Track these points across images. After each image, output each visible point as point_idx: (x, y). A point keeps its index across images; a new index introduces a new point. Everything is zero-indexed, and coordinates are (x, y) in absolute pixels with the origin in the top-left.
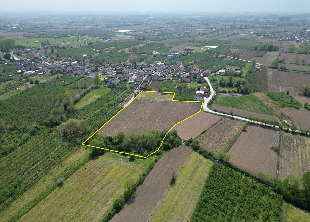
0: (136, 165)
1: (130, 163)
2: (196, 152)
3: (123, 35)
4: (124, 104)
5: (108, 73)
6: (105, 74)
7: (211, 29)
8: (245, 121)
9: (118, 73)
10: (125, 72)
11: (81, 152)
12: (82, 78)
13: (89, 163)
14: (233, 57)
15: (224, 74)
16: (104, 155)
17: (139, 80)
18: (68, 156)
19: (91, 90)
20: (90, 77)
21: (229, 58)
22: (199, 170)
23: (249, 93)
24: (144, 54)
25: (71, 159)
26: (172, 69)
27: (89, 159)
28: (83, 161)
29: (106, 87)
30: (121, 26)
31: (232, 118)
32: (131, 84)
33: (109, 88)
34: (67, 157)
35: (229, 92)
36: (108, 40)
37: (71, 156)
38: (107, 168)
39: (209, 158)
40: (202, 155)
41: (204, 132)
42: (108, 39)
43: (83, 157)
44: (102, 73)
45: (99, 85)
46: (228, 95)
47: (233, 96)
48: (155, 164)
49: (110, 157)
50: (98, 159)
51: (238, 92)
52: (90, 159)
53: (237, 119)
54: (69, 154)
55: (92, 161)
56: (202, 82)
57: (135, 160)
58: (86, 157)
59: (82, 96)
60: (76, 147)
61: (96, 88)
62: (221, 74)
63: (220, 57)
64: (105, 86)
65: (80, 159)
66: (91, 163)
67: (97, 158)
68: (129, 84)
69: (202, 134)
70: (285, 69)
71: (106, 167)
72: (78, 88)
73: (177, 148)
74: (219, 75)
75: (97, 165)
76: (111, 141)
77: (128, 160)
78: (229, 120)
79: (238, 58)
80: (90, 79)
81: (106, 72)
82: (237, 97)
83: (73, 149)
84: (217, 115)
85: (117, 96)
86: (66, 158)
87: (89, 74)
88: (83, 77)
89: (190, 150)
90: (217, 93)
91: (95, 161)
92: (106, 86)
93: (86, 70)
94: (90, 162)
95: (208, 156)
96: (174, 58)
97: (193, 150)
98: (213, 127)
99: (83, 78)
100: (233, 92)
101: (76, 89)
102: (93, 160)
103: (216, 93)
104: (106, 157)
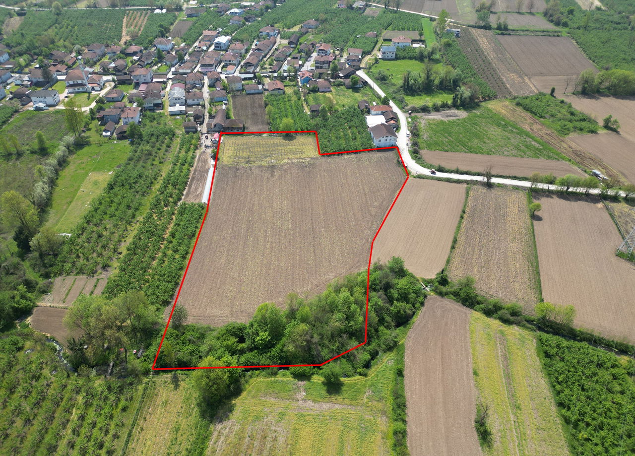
0: (353, 402)
1: (333, 399)
2: (473, 311)
4: (196, 189)
5: (90, 86)
6: (81, 89)
8: (518, 186)
9: (119, 84)
10: (142, 77)
11: (165, 403)
12: (12, 115)
13: (214, 438)
14: (386, 6)
15: (394, 56)
16: (244, 394)
17: (196, 100)
18: (131, 432)
19: (67, 157)
20: (38, 109)
21: (375, 6)
22: (518, 369)
23: (478, 105)
24: (158, 11)
25: (149, 443)
26: (263, 55)
27: (205, 422)
28: (192, 439)
29: (110, 138)
31: (489, 185)
32: (178, 117)
33: (120, 139)
34: (130, 435)
35: (436, 109)
37: (142, 429)
38: (281, 440)
39: (518, 324)
40: (495, 316)
41: (455, 241)
43: (184, 423)
44: (71, 90)
45: (84, 131)
46: (435, 116)
48: (403, 380)
49: (266, 395)
50: (234, 412)
51: (455, 105)
52: (211, 422)
53: (500, 186)
54: (129, 422)
55: (219, 426)
56: (358, 86)
57: (342, 384)
58: (192, 420)
59: (52, 183)
60: (141, 388)
61: (80, 144)
62: (386, 57)
63: (357, 7)
64: (104, 134)
65: (177, 430)
66: (222, 438)
67: (231, 411)
68: (171, 115)
69: (453, 247)
70: (506, 29)
71: (275, 439)
72: (19, 155)
73: (423, 309)
74: (383, 59)
75: (245, 438)
77: (324, 392)
78: (484, 190)
79: (398, 8)
80: (41, 114)
81: (82, 85)
82: (459, 120)
83: (131, 399)
84: (451, 182)
85: (160, 163)
86: (127, 442)
87: (33, 99)
88: (17, 111)
89: (456, 307)
90: (410, 114)
91: (228, 424)
92: (108, 133)
93: (9, 81)
94: (216, 434)
95: (512, 318)
96: (249, 18)
97: (465, 307)
98: (464, 221)
99: (17, 116)
100: (445, 106)
101: (14, 157)
102: (221, 421)
103: (408, 115)
104: (253, 397)
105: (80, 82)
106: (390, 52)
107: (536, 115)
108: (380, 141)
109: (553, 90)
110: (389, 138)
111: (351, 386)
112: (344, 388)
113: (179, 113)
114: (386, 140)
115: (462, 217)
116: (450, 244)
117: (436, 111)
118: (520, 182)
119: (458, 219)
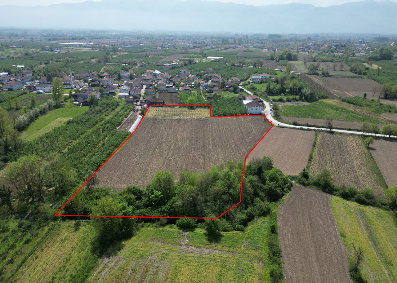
0: (231, 249)
1: (214, 246)
3: (78, 47)
4: (126, 127)
5: (74, 85)
6: (68, 87)
8: (353, 134)
9: (92, 86)
10: (106, 82)
11: (63, 241)
12: (22, 95)
13: (99, 269)
14: (254, 66)
15: (260, 81)
16: (134, 238)
17: (136, 92)
18: (26, 259)
19: (47, 111)
20: (39, 93)
21: (248, 67)
22: (381, 235)
23: (316, 100)
24: (123, 65)
25: (38, 268)
26: (180, 79)
27: (95, 255)
28: (79, 268)
29: (78, 105)
32: (123, 99)
33: (83, 105)
34: (24, 262)
35: (289, 101)
36: (55, 52)
37: (37, 258)
38: (162, 274)
39: (373, 205)
40: (352, 199)
41: (311, 157)
42: (56, 50)
43: (75, 255)
45: (62, 102)
46: (289, 104)
47: (298, 105)
48: (276, 237)
49: (153, 241)
50: (122, 251)
51: (301, 99)
52: (100, 257)
53: (338, 133)
54: (27, 251)
55: (106, 260)
56: (237, 91)
57: (222, 236)
58: (84, 254)
59: (32, 120)
60: (46, 229)
61: (57, 107)
62: (255, 82)
63: (237, 65)
64: (74, 103)
65: (67, 261)
66: (107, 270)
67: (119, 250)
68: (119, 98)
69: (310, 160)
70: (328, 74)
71: (156, 273)
72: (17, 109)
73: (290, 193)
74: (253, 83)
75: (129, 271)
76: (139, 198)
77: (205, 240)
80: (40, 95)
81: (69, 84)
82: (304, 105)
83: (36, 235)
84: (303, 130)
85: (106, 115)
86: (20, 266)
87: (37, 88)
88: (25, 93)
90: (272, 102)
91: (114, 259)
92: (77, 103)
94: (102, 266)
95: (367, 201)
96: (175, 67)
97: (325, 193)
98: (316, 148)
99: (25, 95)
100: (294, 100)
101: (14, 110)
102: (109, 256)
103: (270, 103)
104: (142, 241)
106: (258, 79)
107: (357, 105)
108: (252, 109)
109: (365, 95)
110: (258, 108)
111: (229, 238)
112: (223, 239)
113: (124, 97)
114: (256, 109)
115: (314, 146)
116: (307, 159)
117: (289, 102)
118: (353, 132)
119: (312, 146)
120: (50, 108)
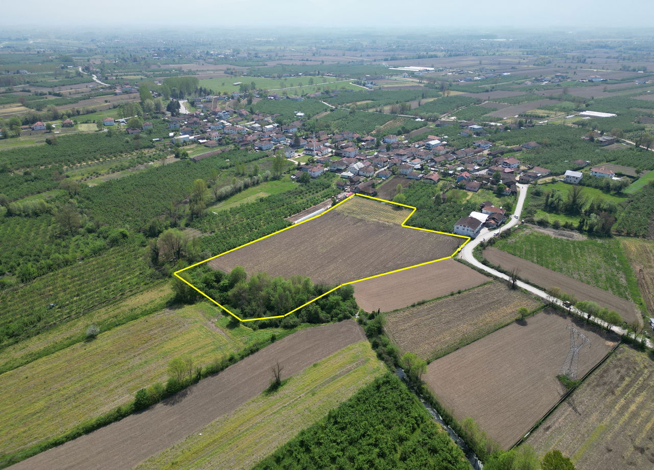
0: (232, 336)
1: (225, 330)
2: (367, 340)
3: (407, 77)
4: (301, 216)
5: (315, 152)
6: (310, 153)
7: (634, 70)
8: (542, 298)
9: (335, 155)
10: (348, 153)
11: (161, 291)
12: (263, 157)
13: (160, 313)
14: (636, 143)
15: (577, 181)
16: (193, 306)
17: (366, 173)
18: (138, 292)
19: (261, 182)
21: (628, 144)
22: (345, 380)
23: (610, 236)
24: (419, 120)
25: (138, 299)
27: (165, 305)
28: (153, 307)
29: (293, 180)
30: (416, 58)
31: (514, 287)
33: (297, 182)
34: (135, 293)
35: (556, 226)
36: (366, 87)
37: (142, 294)
38: (181, 330)
39: (386, 361)
40: (377, 349)
41: (423, 303)
42: (369, 85)
43: (158, 301)
44: (305, 152)
45: (285, 173)
46: (549, 232)
47: (560, 237)
48: (269, 344)
49: (200, 311)
50: (180, 309)
52: (167, 307)
53: (525, 292)
54: (141, 289)
55: (168, 310)
56: (505, 193)
57: (238, 327)
58: (161, 302)
59: (239, 191)
60: (161, 280)
61: (274, 178)
62: (569, 181)
63: (598, 140)
64: (292, 176)
65: (152, 302)
66: (162, 315)
68: (341, 178)
69: (413, 306)
71: (180, 328)
72: (243, 175)
73: (337, 323)
74: (564, 182)
75: (170, 320)
76: (218, 281)
77: (225, 325)
78: (503, 287)
79: (648, 147)
81: (312, 150)
83: (153, 282)
84: (482, 273)
85: (301, 198)
86: (132, 295)
88: (267, 156)
89: (360, 333)
90: (523, 223)
92: (294, 177)
93: (281, 142)
94: (162, 312)
95: (384, 355)
96: (481, 133)
97: (365, 336)
98: (450, 298)
99: (265, 158)
101: (240, 175)
102: (171, 309)
103: (520, 223)
104: (194, 309)
105: (312, 148)
106: (574, 177)
112: (236, 329)
113: (347, 177)
114: (464, 229)
115: (452, 295)
117: (554, 228)
119: (447, 294)
120: (266, 179)
